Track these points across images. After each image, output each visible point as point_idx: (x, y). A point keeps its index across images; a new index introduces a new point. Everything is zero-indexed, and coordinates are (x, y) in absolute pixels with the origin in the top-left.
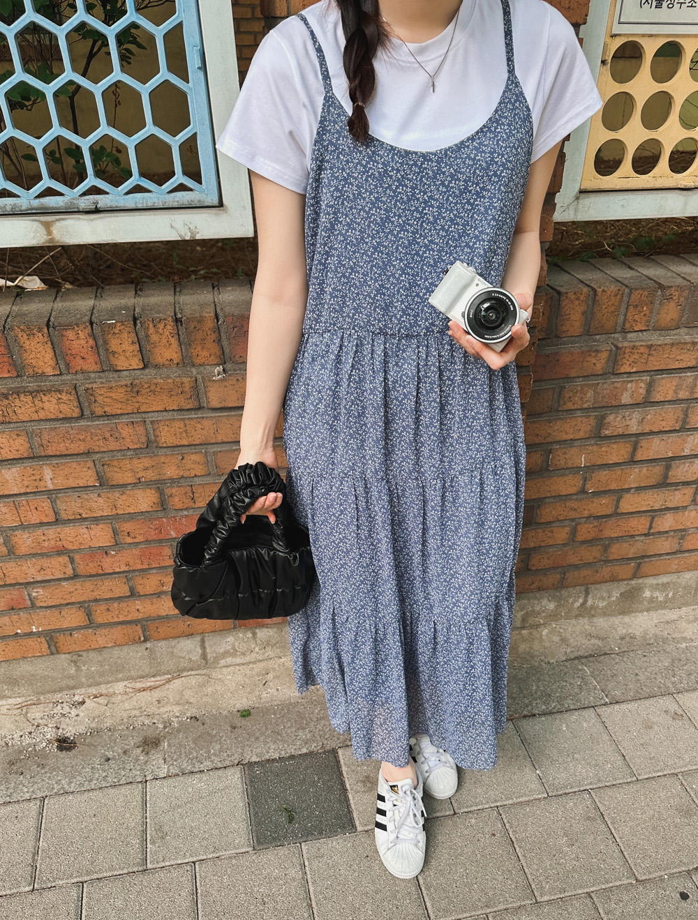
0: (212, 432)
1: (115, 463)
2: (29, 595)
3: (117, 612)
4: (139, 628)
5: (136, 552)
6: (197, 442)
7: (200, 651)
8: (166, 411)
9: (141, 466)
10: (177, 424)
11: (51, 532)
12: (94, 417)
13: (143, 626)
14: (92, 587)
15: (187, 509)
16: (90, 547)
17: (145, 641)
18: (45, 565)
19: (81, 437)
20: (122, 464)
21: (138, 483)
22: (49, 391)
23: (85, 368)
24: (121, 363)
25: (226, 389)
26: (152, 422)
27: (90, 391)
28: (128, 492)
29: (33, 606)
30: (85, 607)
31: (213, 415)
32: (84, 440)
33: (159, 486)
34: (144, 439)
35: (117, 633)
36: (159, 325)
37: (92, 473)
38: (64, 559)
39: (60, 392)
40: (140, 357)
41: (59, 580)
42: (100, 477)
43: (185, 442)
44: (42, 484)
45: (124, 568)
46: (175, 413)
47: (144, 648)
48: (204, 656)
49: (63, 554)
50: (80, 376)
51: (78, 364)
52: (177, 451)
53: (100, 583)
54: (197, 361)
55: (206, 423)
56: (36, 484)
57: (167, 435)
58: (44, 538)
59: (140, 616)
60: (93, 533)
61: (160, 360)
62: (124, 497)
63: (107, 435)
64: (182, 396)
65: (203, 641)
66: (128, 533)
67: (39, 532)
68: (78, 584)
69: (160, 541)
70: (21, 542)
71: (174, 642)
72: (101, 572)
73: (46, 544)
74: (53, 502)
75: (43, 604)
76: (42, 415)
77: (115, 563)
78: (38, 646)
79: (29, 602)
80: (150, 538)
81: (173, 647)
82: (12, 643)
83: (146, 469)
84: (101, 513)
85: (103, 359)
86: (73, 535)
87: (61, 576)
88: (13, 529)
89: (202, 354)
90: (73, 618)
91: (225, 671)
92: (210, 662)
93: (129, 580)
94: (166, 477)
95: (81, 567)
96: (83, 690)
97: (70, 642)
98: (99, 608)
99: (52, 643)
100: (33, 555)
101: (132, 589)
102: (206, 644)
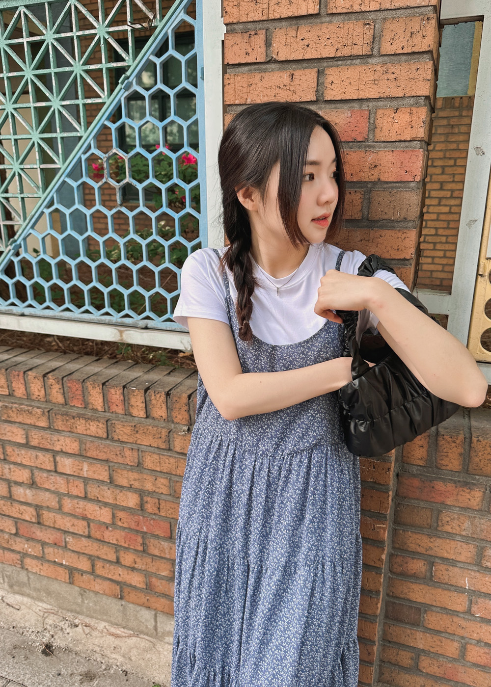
0: (174, 467)
1: (119, 471)
2: (65, 539)
3: (108, 571)
4: (118, 588)
5: (123, 533)
6: (165, 471)
7: (154, 623)
8: (150, 446)
9: (132, 477)
10: (156, 456)
11: (82, 503)
12: (113, 440)
13: (121, 588)
14: (97, 548)
15: (155, 514)
16: (99, 521)
17: (121, 599)
18: (75, 523)
19: (105, 451)
20: (123, 473)
21: (130, 488)
22: (94, 420)
23: (117, 411)
24: (135, 412)
25: (185, 442)
26: (142, 451)
27: (113, 425)
28: (124, 492)
29: (66, 547)
30: (91, 558)
31: (177, 456)
32: (106, 453)
33: (142, 493)
34: (136, 461)
35: (106, 585)
36: (157, 395)
37: (107, 473)
38: (85, 523)
39: (99, 421)
40: (145, 411)
41: (81, 535)
42: (111, 478)
43: (158, 469)
44: (81, 472)
45: (115, 542)
46: (156, 449)
47: (120, 604)
48: (155, 628)
49: (85, 520)
50: (114, 415)
51: (114, 408)
52: (153, 473)
53: (101, 547)
54: (175, 421)
55: (172, 460)
56: (79, 471)
57: (150, 461)
58: (77, 506)
59: (120, 579)
60: (102, 511)
61: (155, 415)
62: (121, 494)
63: (118, 453)
64: (160, 440)
65: (156, 616)
66: (120, 519)
67: (76, 501)
68: (90, 542)
69: (137, 531)
70: (66, 504)
71: (138, 608)
72: (102, 539)
73: (78, 510)
74: (85, 485)
75: (70, 548)
76: (88, 432)
77: (111, 536)
78: (64, 574)
79: (64, 544)
80: (132, 527)
81: (138, 612)
82: (52, 567)
83: (135, 480)
84: (107, 501)
85: (127, 408)
86: (92, 509)
87: (82, 533)
88: (64, 495)
89: (179, 417)
90: (84, 564)
91: (166, 647)
92: (159, 634)
93: (117, 551)
94: (146, 489)
95: (93, 532)
96: (83, 617)
97: (80, 580)
98: (99, 564)
99: (72, 576)
100: (70, 515)
101: (118, 558)
102: (158, 620)
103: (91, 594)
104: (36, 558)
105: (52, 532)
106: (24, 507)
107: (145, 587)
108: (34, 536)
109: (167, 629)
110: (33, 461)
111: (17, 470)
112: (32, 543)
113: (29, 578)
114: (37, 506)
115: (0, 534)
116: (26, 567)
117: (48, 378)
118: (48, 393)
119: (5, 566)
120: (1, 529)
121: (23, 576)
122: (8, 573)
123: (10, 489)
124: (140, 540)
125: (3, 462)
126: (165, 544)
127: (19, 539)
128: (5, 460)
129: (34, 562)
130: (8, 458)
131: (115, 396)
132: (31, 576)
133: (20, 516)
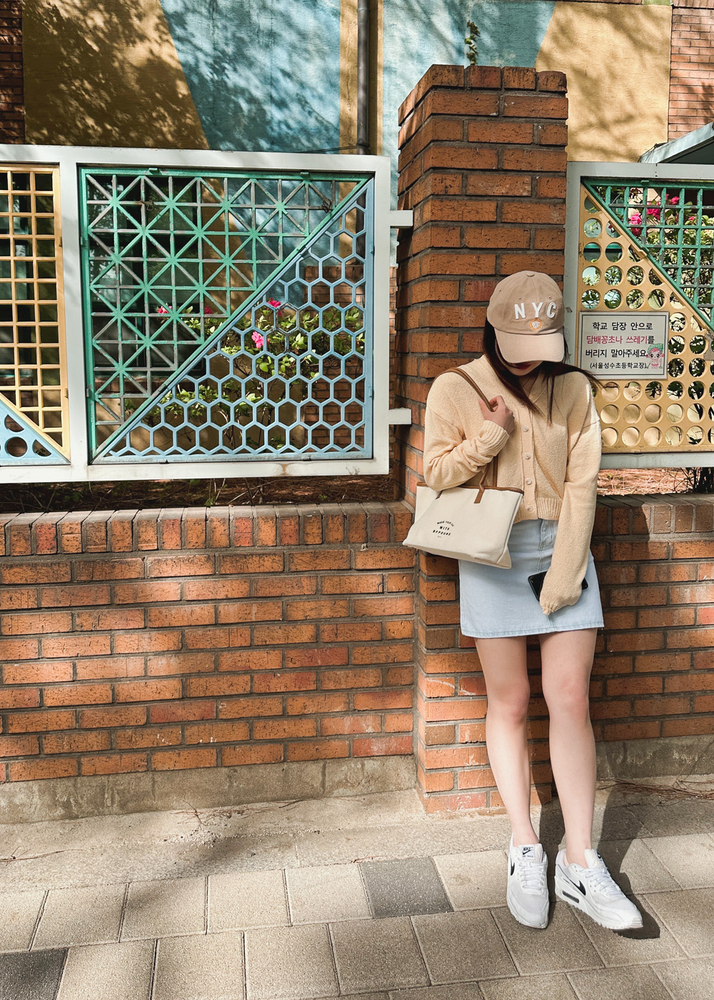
0: (355, 585)
1: (295, 604)
2: (217, 707)
3: (270, 730)
4: (281, 748)
5: (293, 676)
6: (345, 592)
7: (321, 778)
8: (331, 570)
9: (309, 607)
10: (336, 579)
11: (245, 654)
12: (290, 572)
13: (285, 746)
14: (259, 705)
15: (331, 642)
16: (265, 669)
17: (284, 761)
18: (235, 682)
19: (280, 585)
20: (298, 605)
21: (305, 620)
22: (269, 554)
23: (289, 542)
24: (310, 540)
25: (368, 558)
26: (321, 577)
27: (292, 556)
28: (297, 626)
30: (249, 721)
31: (359, 575)
32: (280, 587)
33: (317, 622)
34: (314, 588)
35: (265, 752)
36: (334, 519)
37: (279, 611)
38: (247, 678)
39: (275, 554)
40: (321, 536)
41: (239, 696)
42: (284, 614)
43: (338, 592)
44: (249, 616)
45: (283, 689)
46: (336, 572)
47: (281, 769)
48: (323, 783)
49: (248, 673)
50: (285, 547)
51: (287, 540)
52: (332, 598)
53: (265, 701)
54: (352, 541)
55: (352, 578)
56: (245, 616)
57: (328, 587)
59: (285, 735)
60: (270, 657)
61: (331, 539)
62: (294, 630)
63: (294, 585)
64: (341, 560)
65: (324, 767)
66: (291, 659)
67: (238, 653)
68: (250, 700)
69: (310, 668)
70: (224, 661)
71: (303, 766)
72: (268, 691)
73: (239, 664)
74: (252, 631)
75: (224, 717)
76: (262, 569)
77: (278, 684)
78: (209, 756)
79: (215, 715)
80: (304, 665)
81: (302, 771)
82: (193, 752)
83: (312, 610)
84: (278, 642)
85: (301, 537)
86: (257, 658)
87: (242, 692)
88: (223, 650)
89: (355, 536)
90: (240, 733)
91: (338, 801)
92: (327, 791)
93: (284, 700)
94: (323, 616)
95: (256, 685)
96: (229, 807)
97: (231, 756)
98: (259, 724)
99: (220, 754)
100: (230, 673)
101: (284, 709)
102: (327, 771)
103: (244, 772)
104: (170, 748)
105: (200, 704)
106: (165, 682)
107: (315, 734)
108: (173, 718)
109: (336, 780)
110: (186, 619)
111: (160, 637)
112: (167, 730)
113: (154, 782)
114: (183, 675)
115: (120, 732)
116: (153, 767)
117: (212, 521)
118: (208, 538)
119: (119, 777)
120: (123, 724)
121: (145, 782)
122: (122, 787)
123: (146, 664)
124: (313, 677)
125: (140, 632)
126: (341, 673)
127: (149, 731)
128: (145, 628)
129: (167, 754)
130: (150, 624)
131: (290, 527)
132: (158, 778)
133: (157, 697)
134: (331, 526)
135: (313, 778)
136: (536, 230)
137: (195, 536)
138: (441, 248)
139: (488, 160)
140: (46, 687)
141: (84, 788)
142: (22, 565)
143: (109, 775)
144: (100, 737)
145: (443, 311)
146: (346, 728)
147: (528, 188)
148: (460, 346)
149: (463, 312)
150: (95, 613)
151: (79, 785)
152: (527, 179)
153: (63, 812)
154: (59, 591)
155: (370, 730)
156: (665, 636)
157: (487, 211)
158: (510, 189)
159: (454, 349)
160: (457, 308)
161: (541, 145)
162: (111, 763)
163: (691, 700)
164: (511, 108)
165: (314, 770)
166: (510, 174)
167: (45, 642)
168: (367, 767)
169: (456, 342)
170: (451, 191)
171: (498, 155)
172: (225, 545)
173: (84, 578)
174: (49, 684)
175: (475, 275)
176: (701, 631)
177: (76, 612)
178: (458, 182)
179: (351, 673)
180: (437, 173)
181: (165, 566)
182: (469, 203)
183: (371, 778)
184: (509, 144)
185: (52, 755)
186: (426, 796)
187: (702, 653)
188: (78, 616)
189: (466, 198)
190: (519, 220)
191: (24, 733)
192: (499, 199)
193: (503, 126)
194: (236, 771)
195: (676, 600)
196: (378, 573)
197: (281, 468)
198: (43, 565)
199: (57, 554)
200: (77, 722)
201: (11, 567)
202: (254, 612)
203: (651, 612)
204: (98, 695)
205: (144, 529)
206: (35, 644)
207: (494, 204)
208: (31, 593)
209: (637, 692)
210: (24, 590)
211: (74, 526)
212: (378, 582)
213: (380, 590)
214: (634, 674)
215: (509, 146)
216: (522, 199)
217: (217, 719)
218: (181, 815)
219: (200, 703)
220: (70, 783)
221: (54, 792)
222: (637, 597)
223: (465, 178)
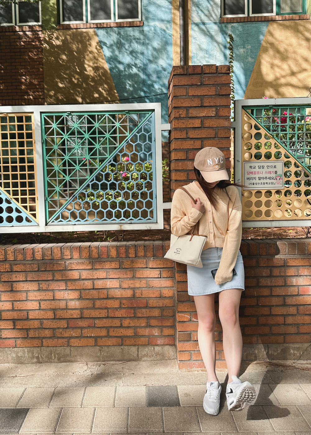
0: (149, 275)
2: (94, 322)
3: (116, 332)
4: (120, 340)
5: (124, 311)
6: (145, 277)
7: (137, 353)
8: (139, 268)
9: (130, 283)
10: (141, 271)
11: (105, 301)
12: (122, 268)
13: (122, 339)
14: (111, 322)
15: (140, 297)
16: (113, 307)
17: (121, 345)
18: (101, 312)
19: (118, 274)
20: (126, 282)
21: (129, 288)
22: (114, 261)
24: (130, 256)
25: (154, 263)
26: (135, 271)
27: (123, 262)
28: (126, 290)
30: (108, 328)
31: (150, 270)
33: (134, 289)
34: (132, 275)
35: (114, 341)
36: (140, 248)
37: (118, 284)
38: (106, 311)
39: (116, 261)
40: (135, 254)
41: (103, 318)
42: (120, 285)
43: (142, 277)
44: (106, 286)
45: (120, 316)
46: (141, 269)
47: (120, 348)
48: (138, 355)
49: (106, 309)
50: (121, 258)
51: (121, 255)
52: (140, 279)
53: (113, 321)
54: (148, 256)
55: (148, 272)
57: (138, 275)
58: (103, 303)
59: (122, 335)
60: (115, 303)
61: (139, 255)
62: (124, 292)
63: (124, 273)
64: (143, 264)
65: (138, 348)
66: (124, 304)
67: (102, 301)
68: (107, 320)
69: (131, 308)
70: (97, 304)
71: (130, 347)
72: (114, 316)
73: (103, 305)
74: (107, 292)
75: (97, 326)
76: (111, 267)
77: (118, 314)
78: (92, 342)
79: (94, 325)
80: (129, 306)
81: (129, 349)
82: (86, 340)
83: (132, 284)
84: (118, 297)
85: (127, 254)
86: (110, 303)
87: (104, 316)
88: (96, 299)
89: (149, 254)
90: (103, 333)
91: (144, 362)
92: (139, 358)
93: (121, 320)
94: (136, 287)
95: (110, 314)
96: (100, 362)
97: (101, 342)
98: (111, 330)
99: (96, 341)
100: (99, 308)
101: (121, 324)
102: (139, 350)
103: (106, 348)
104: (77, 337)
106: (74, 311)
107: (134, 335)
108: (78, 326)
109: (143, 354)
110: (82, 286)
111: (72, 293)
112: (75, 330)
113: (71, 350)
114: (81, 309)
115: (57, 330)
116: (70, 344)
117: (92, 248)
118: (90, 254)
119: (57, 348)
120: (58, 327)
121: (67, 351)
122: (58, 352)
123: (67, 304)
124: (133, 311)
125: (64, 291)
126: (144, 310)
127: (68, 330)
128: (66, 289)
129: (76, 340)
130: (68, 288)
131: (122, 250)
132: (72, 349)
133: (71, 317)
134: (139, 250)
135: (134, 353)
136: (218, 129)
137: (85, 254)
138: (178, 139)
139: (196, 103)
140: (29, 311)
141: (44, 352)
142: (20, 264)
143: (53, 347)
144: (50, 332)
145: (180, 163)
146: (147, 333)
147: (214, 113)
148: (188, 177)
149: (188, 163)
150: (47, 283)
151: (42, 350)
152: (214, 109)
153: (36, 360)
154: (34, 274)
155: (157, 334)
156: (284, 299)
157: (197, 123)
158: (207, 114)
159: (185, 178)
160: (186, 162)
161: (219, 95)
162: (54, 342)
163: (298, 327)
164: (206, 81)
165: (134, 349)
166: (206, 107)
167: (29, 294)
168: (156, 349)
169: (186, 176)
170: (182, 116)
171: (201, 100)
172: (97, 257)
173: (43, 269)
174: (30, 310)
175: (193, 149)
176: (301, 297)
177: (40, 282)
178: (185, 112)
179: (148, 310)
180: (176, 109)
181: (73, 265)
182: (189, 120)
183: (157, 354)
184: (206, 95)
185: (32, 338)
186: (179, 362)
187: (302, 307)
188: (41, 284)
189: (188, 118)
190: (211, 126)
191: (22, 329)
192: (202, 118)
193: (203, 88)
194: (102, 348)
195: (289, 283)
196: (158, 269)
197: (120, 227)
198: (28, 264)
199: (33, 260)
200: (41, 325)
201: (16, 264)
202: (108, 284)
203: (278, 289)
204: (49, 315)
205: (65, 251)
206: (25, 294)
207: (200, 120)
208: (23, 275)
209: (272, 323)
210: (21, 273)
211: (39, 249)
212: (158, 273)
213: (159, 277)
214: (271, 315)
215: (206, 97)
216: (212, 118)
217: (94, 327)
218: (81, 364)
219: (88, 320)
220: (39, 349)
221: (33, 352)
222: (271, 282)
223: (187, 110)
